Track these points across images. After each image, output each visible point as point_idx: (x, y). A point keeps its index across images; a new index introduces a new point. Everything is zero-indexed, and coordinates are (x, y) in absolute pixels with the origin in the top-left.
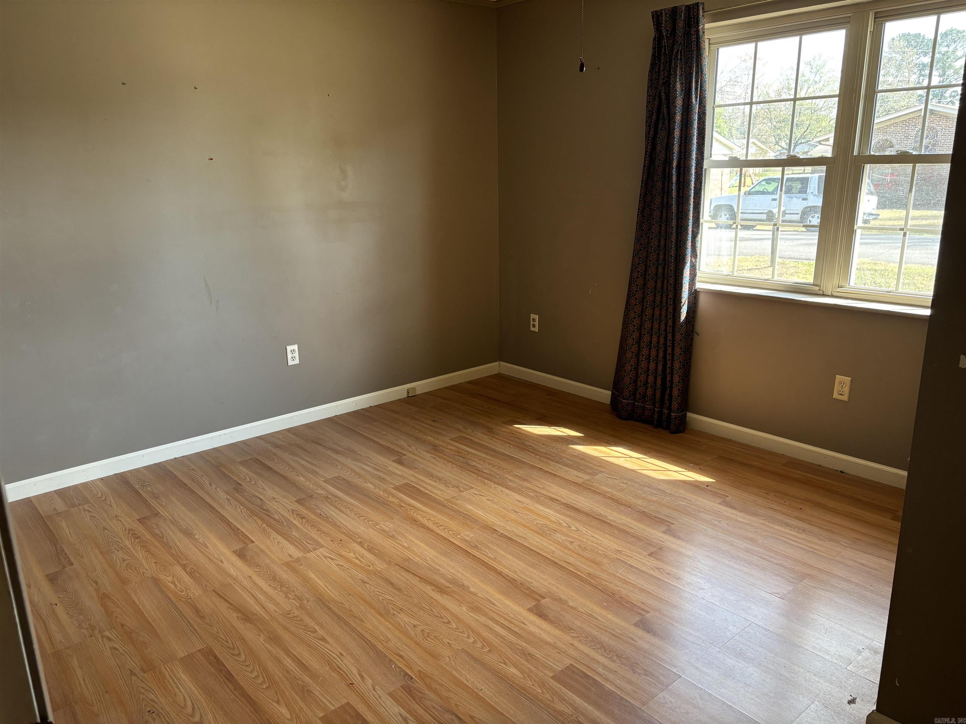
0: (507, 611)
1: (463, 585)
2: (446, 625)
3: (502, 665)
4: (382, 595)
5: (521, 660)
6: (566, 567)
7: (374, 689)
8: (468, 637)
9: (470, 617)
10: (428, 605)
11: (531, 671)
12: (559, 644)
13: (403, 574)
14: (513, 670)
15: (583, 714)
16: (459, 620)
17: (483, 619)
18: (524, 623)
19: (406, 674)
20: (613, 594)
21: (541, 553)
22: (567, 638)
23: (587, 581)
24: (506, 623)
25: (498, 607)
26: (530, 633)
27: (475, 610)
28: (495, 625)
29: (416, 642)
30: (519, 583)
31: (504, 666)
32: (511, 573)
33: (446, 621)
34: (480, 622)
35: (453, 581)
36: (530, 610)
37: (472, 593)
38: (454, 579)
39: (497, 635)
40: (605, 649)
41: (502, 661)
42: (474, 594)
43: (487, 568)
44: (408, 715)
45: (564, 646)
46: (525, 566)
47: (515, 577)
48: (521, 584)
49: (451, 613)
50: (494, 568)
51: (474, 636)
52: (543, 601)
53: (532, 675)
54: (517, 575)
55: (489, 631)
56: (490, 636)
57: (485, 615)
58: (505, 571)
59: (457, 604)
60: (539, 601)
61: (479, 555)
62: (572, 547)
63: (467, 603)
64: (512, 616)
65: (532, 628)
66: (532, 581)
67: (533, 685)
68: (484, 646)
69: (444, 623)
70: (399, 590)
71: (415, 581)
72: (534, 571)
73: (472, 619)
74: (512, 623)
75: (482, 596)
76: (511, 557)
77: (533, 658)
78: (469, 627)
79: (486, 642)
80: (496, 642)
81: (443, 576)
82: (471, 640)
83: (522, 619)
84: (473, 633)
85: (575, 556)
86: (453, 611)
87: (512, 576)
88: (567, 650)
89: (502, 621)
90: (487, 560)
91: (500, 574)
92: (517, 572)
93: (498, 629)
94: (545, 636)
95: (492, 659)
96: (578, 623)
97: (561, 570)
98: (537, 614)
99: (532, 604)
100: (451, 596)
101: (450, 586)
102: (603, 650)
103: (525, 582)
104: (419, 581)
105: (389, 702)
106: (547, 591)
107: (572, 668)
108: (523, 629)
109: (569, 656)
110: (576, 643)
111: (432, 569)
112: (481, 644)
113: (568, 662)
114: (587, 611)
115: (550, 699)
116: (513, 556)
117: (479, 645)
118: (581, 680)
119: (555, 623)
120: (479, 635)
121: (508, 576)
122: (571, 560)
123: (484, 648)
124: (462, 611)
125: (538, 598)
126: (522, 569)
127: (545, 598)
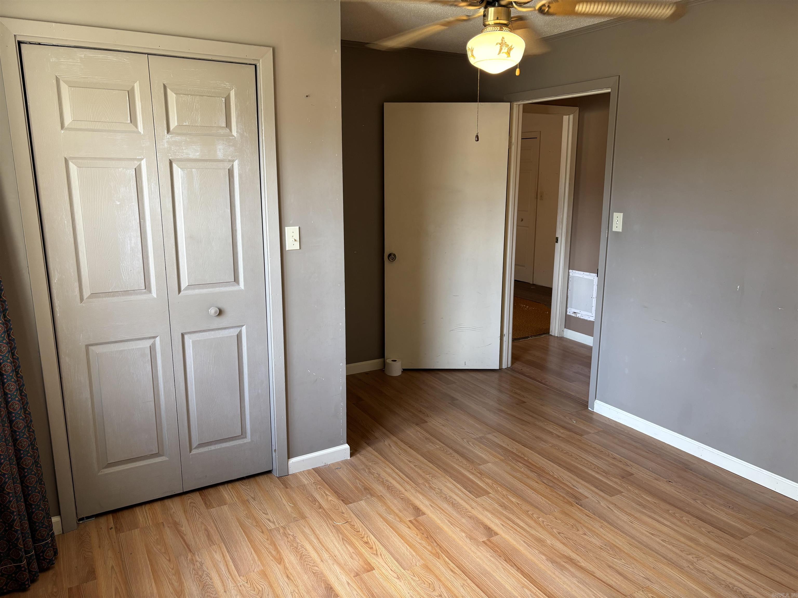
0: (514, 536)
1: (552, 562)
2: (561, 532)
3: (519, 503)
4: (624, 564)
5: (508, 504)
6: (456, 568)
7: (598, 501)
8: (543, 522)
9: (543, 535)
10: (579, 549)
11: (502, 498)
12: (480, 509)
13: (613, 583)
14: (513, 500)
15: (478, 477)
16: (551, 534)
17: (533, 532)
18: (503, 525)
19: (581, 506)
20: (427, 537)
21: (476, 587)
22: (475, 513)
23: (443, 551)
24: (516, 527)
25: (521, 539)
26: (499, 518)
27: (539, 539)
28: (524, 526)
29: (581, 523)
30: (502, 557)
31: (518, 502)
32: (508, 568)
33: (562, 535)
34: (535, 530)
35: (562, 568)
36: (496, 534)
37: (544, 554)
38: (562, 570)
39: (523, 521)
40: (452, 503)
41: (519, 505)
42: (541, 552)
43: (531, 577)
44: (573, 487)
45: (478, 508)
46: (494, 574)
47: (505, 564)
48: (500, 557)
49: (558, 539)
50: (524, 576)
51: (539, 521)
52: (485, 539)
53: (502, 496)
54: (503, 565)
55: (528, 523)
56: (527, 520)
57: (532, 535)
58: (513, 571)
59: (554, 546)
60: (488, 540)
61: (540, 593)
62: (443, 590)
63: (547, 546)
64: (511, 532)
65: (497, 521)
66: (490, 558)
67: (502, 491)
68: (532, 515)
69: (563, 533)
70: (610, 567)
71: (599, 574)
72: (487, 568)
73: (541, 533)
74: (512, 527)
75: (535, 550)
76: (506, 586)
77: (500, 504)
78: (543, 528)
79: (531, 517)
80: (523, 516)
81: (574, 576)
82: (540, 519)
83: (503, 528)
84: (540, 523)
85: (442, 579)
86: (557, 542)
87: (508, 565)
88: (477, 506)
89: (518, 529)
90: (531, 586)
91: (519, 569)
92: (503, 568)
93: (522, 524)
94: (489, 515)
95: (525, 507)
96: (464, 521)
97: (462, 565)
98: (492, 530)
99: (494, 539)
100: (561, 554)
101: (564, 563)
102: (454, 503)
103: (497, 558)
104: (594, 573)
105: (586, 494)
106: (480, 547)
107: (477, 496)
108: (504, 522)
109: (477, 503)
110: (470, 508)
111: (585, 584)
112: (534, 516)
113: (478, 500)
114: (453, 528)
115: (493, 484)
116: (505, 588)
117: (535, 516)
118: (474, 490)
119: (480, 522)
120: (535, 521)
121: (512, 566)
122: (448, 574)
123: (532, 514)
124: (550, 541)
125: (488, 542)
126: (497, 570)
127: (483, 542)
